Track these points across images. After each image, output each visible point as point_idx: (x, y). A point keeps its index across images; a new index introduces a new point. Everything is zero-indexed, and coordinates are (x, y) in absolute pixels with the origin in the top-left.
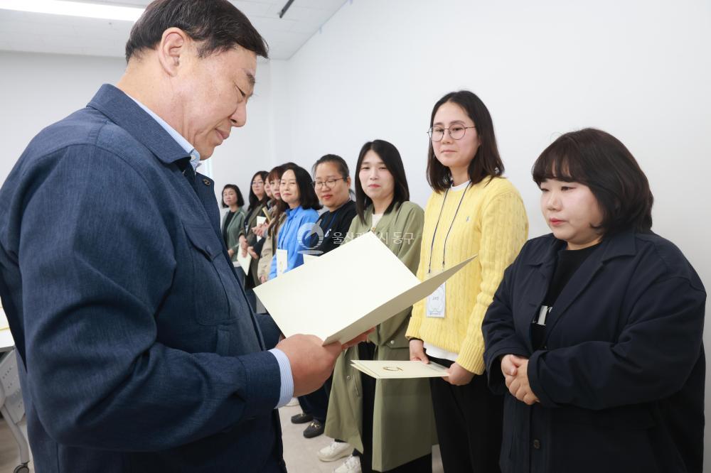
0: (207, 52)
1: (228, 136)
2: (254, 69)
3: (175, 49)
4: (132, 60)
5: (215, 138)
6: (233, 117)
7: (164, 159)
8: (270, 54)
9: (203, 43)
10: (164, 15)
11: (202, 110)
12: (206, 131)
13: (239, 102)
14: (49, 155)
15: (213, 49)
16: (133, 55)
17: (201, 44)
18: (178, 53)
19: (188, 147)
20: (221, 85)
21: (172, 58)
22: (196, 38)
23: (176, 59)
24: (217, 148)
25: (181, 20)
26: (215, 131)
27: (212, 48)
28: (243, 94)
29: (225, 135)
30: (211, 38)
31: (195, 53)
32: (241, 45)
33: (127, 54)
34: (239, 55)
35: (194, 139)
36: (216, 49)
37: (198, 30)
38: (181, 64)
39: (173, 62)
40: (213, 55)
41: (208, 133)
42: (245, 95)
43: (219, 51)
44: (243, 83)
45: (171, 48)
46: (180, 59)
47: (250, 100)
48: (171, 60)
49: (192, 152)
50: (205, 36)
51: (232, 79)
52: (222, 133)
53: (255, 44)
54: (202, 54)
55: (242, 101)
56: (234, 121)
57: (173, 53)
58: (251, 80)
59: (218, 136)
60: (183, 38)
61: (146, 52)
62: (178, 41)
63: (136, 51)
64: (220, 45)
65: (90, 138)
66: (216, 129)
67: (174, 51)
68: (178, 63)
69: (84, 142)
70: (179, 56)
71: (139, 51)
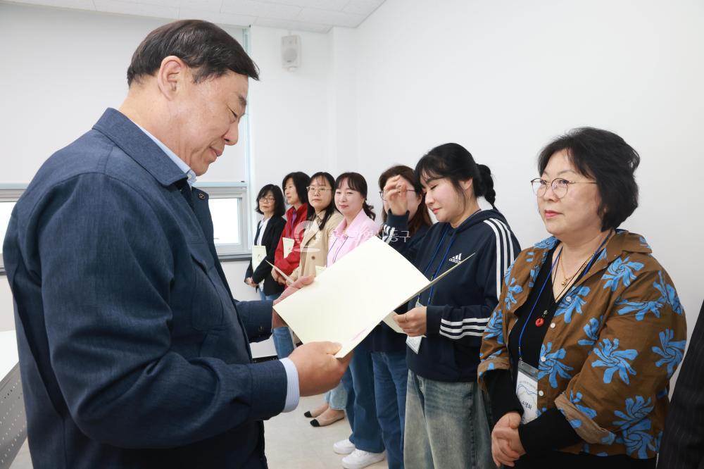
0: (202, 77)
1: (221, 154)
2: (246, 92)
3: (173, 75)
4: (134, 84)
5: (210, 156)
6: (226, 137)
7: (164, 182)
9: (197, 70)
10: (163, 44)
11: (197, 130)
12: (202, 150)
13: (232, 122)
14: (62, 182)
15: (207, 76)
16: (134, 80)
17: (196, 70)
18: (176, 79)
19: (185, 168)
20: (214, 108)
21: (169, 84)
22: (191, 65)
23: (174, 84)
24: (211, 165)
25: (177, 49)
26: (209, 149)
27: (205, 75)
28: (235, 115)
29: (218, 153)
30: (205, 65)
31: (191, 79)
32: (233, 71)
33: (128, 78)
34: (231, 80)
35: (191, 161)
36: (210, 76)
37: (193, 58)
38: (178, 89)
39: (171, 88)
40: (206, 81)
41: (205, 150)
42: (236, 117)
43: (213, 77)
44: (235, 105)
45: (169, 74)
46: (178, 85)
48: (169, 86)
49: (188, 172)
50: (200, 64)
51: (225, 103)
52: (215, 151)
53: (246, 68)
54: (196, 80)
55: (234, 121)
56: (227, 140)
57: (171, 79)
58: (243, 102)
59: (212, 153)
60: (180, 65)
61: (145, 77)
62: (175, 68)
63: (137, 76)
64: (213, 71)
65: (100, 166)
66: (210, 147)
67: (172, 77)
68: (175, 88)
69: (94, 171)
70: (176, 82)
71: (139, 77)
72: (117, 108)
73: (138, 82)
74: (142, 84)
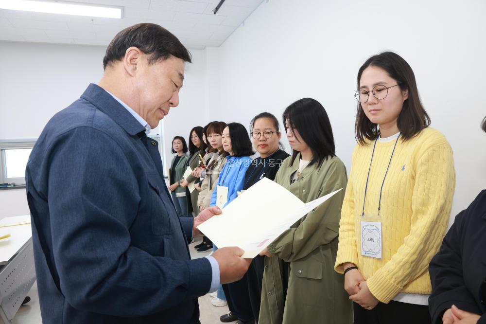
0: (154, 61)
1: (167, 114)
2: (183, 70)
3: (134, 60)
4: (107, 68)
5: (160, 114)
6: (170, 101)
7: (130, 133)
8: (192, 60)
9: (150, 55)
10: (127, 39)
11: (151, 96)
12: (154, 110)
13: (174, 91)
14: (64, 133)
15: (157, 59)
16: (108, 65)
17: (149, 56)
18: (135, 62)
19: (144, 123)
20: (163, 81)
22: (146, 52)
23: (135, 66)
25: (137, 42)
26: (159, 110)
27: (156, 58)
28: (177, 86)
29: (165, 113)
30: (155, 52)
31: (146, 61)
32: (174, 55)
34: (174, 62)
35: (147, 118)
36: (159, 59)
37: (147, 48)
38: (137, 69)
40: (157, 63)
41: (156, 110)
42: (177, 87)
43: (161, 60)
44: (176, 79)
45: (132, 59)
46: (137, 66)
47: (181, 89)
48: (132, 67)
49: (146, 126)
50: (152, 51)
51: (169, 76)
52: (163, 111)
53: (183, 54)
54: (150, 62)
55: (176, 90)
56: (171, 104)
57: (133, 63)
58: (182, 77)
59: (161, 113)
60: (138, 53)
61: (115, 62)
62: (135, 55)
63: (110, 62)
64: (161, 56)
65: (89, 122)
66: (160, 109)
67: (133, 61)
68: (136, 68)
69: (85, 125)
70: (136, 64)
71: (111, 62)
72: (97, 83)
73: (111, 66)
74: (113, 67)
